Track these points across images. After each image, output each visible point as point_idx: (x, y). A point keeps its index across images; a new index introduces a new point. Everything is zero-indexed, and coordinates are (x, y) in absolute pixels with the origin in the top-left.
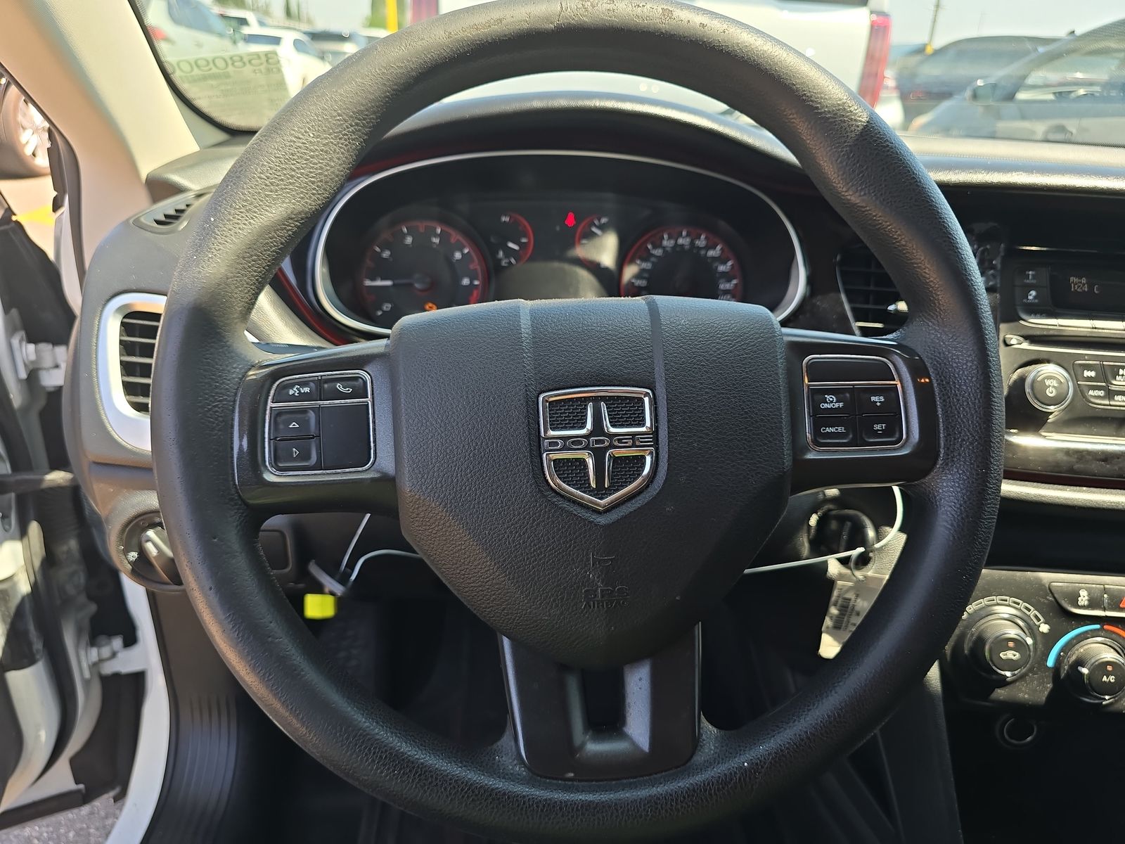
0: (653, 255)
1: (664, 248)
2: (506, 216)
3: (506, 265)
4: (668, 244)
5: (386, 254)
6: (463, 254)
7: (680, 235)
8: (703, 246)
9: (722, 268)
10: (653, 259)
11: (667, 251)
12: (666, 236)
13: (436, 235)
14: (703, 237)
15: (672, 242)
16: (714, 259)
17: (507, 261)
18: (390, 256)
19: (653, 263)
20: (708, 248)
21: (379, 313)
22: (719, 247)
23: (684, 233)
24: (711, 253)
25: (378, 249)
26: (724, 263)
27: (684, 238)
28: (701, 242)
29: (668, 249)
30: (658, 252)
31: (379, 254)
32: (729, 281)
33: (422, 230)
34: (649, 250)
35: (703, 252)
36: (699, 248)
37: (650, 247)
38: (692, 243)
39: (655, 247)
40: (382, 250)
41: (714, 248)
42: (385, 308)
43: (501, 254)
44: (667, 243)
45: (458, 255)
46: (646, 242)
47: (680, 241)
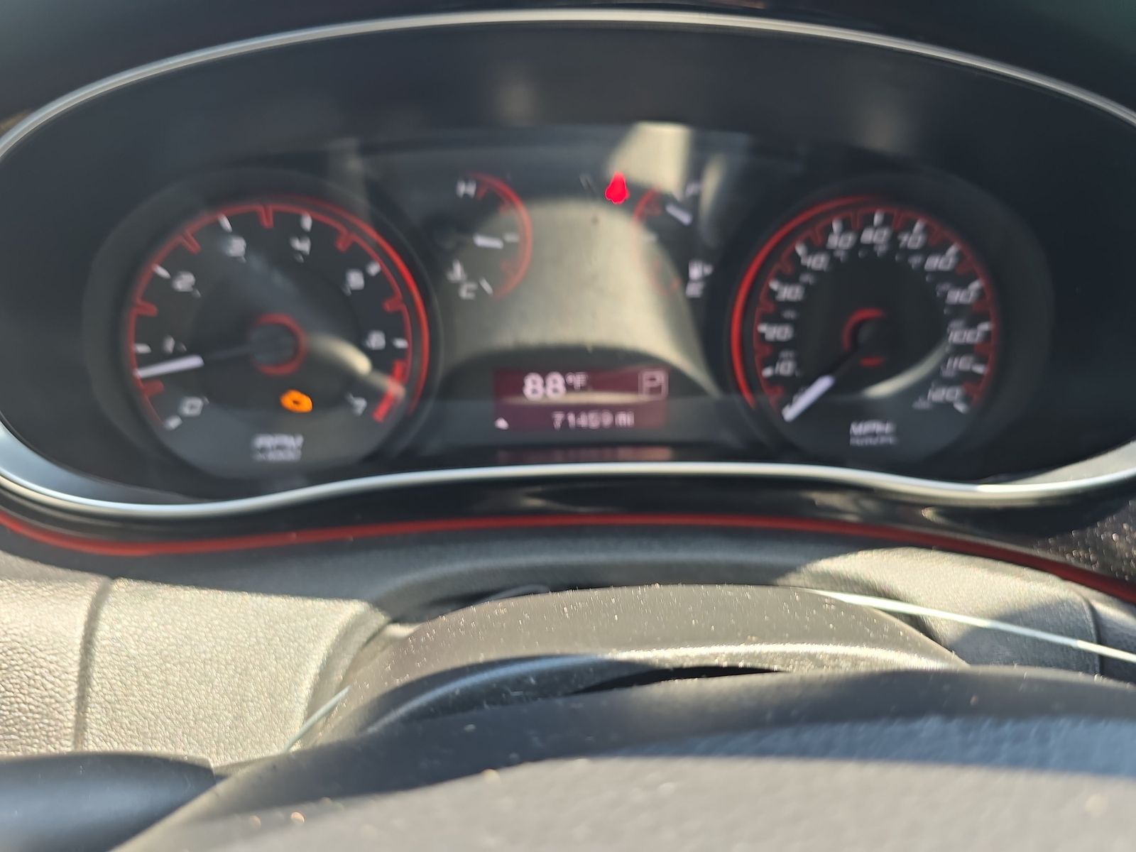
0: (805, 269)
1: (831, 252)
2: (467, 181)
3: (471, 296)
4: (841, 244)
5: (185, 282)
6: (367, 277)
7: (868, 222)
8: (917, 246)
9: (956, 296)
10: (806, 278)
11: (838, 259)
12: (836, 226)
13: (301, 234)
14: (918, 226)
15: (850, 238)
16: (940, 276)
17: (473, 286)
18: (195, 286)
19: (807, 288)
20: (927, 251)
21: (174, 423)
22: (952, 250)
23: (877, 219)
24: (934, 263)
25: (162, 272)
26: (962, 284)
27: (876, 228)
28: (914, 238)
29: (841, 255)
30: (818, 262)
31: (167, 283)
32: (972, 324)
33: (267, 223)
34: (798, 258)
35: (915, 261)
36: (909, 252)
37: (800, 250)
38: (894, 241)
39: (812, 251)
40: (174, 274)
41: (941, 250)
42: (187, 411)
43: (457, 272)
44: (839, 241)
45: (355, 280)
46: (790, 239)
47: (868, 236)
